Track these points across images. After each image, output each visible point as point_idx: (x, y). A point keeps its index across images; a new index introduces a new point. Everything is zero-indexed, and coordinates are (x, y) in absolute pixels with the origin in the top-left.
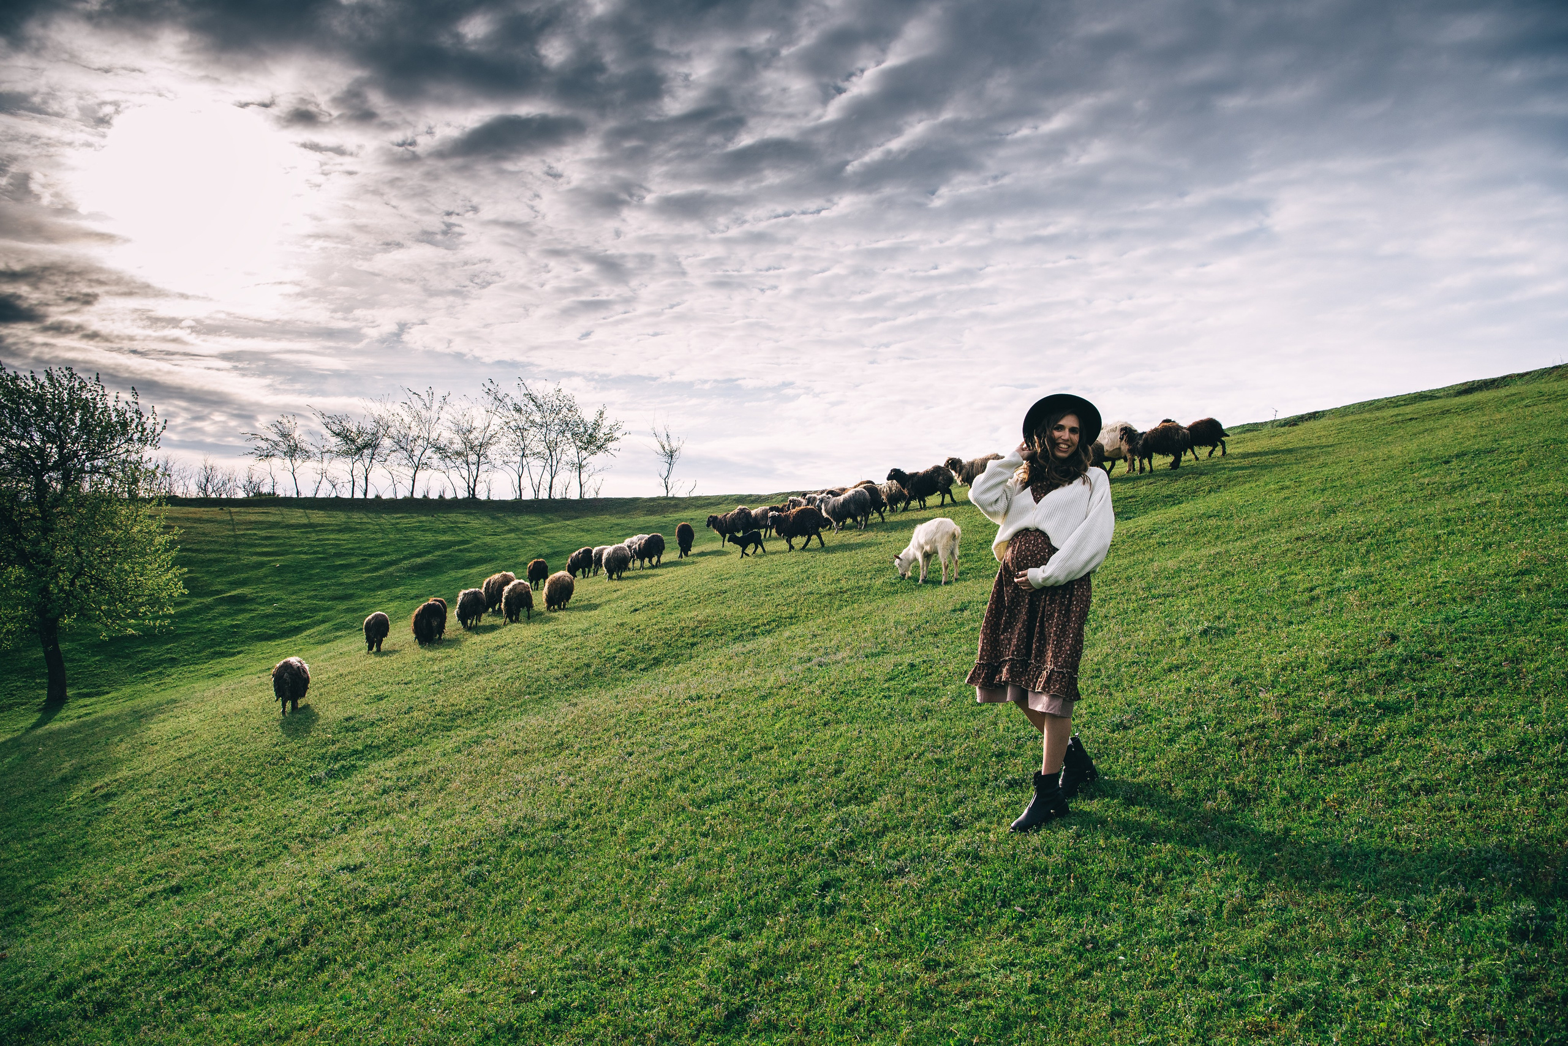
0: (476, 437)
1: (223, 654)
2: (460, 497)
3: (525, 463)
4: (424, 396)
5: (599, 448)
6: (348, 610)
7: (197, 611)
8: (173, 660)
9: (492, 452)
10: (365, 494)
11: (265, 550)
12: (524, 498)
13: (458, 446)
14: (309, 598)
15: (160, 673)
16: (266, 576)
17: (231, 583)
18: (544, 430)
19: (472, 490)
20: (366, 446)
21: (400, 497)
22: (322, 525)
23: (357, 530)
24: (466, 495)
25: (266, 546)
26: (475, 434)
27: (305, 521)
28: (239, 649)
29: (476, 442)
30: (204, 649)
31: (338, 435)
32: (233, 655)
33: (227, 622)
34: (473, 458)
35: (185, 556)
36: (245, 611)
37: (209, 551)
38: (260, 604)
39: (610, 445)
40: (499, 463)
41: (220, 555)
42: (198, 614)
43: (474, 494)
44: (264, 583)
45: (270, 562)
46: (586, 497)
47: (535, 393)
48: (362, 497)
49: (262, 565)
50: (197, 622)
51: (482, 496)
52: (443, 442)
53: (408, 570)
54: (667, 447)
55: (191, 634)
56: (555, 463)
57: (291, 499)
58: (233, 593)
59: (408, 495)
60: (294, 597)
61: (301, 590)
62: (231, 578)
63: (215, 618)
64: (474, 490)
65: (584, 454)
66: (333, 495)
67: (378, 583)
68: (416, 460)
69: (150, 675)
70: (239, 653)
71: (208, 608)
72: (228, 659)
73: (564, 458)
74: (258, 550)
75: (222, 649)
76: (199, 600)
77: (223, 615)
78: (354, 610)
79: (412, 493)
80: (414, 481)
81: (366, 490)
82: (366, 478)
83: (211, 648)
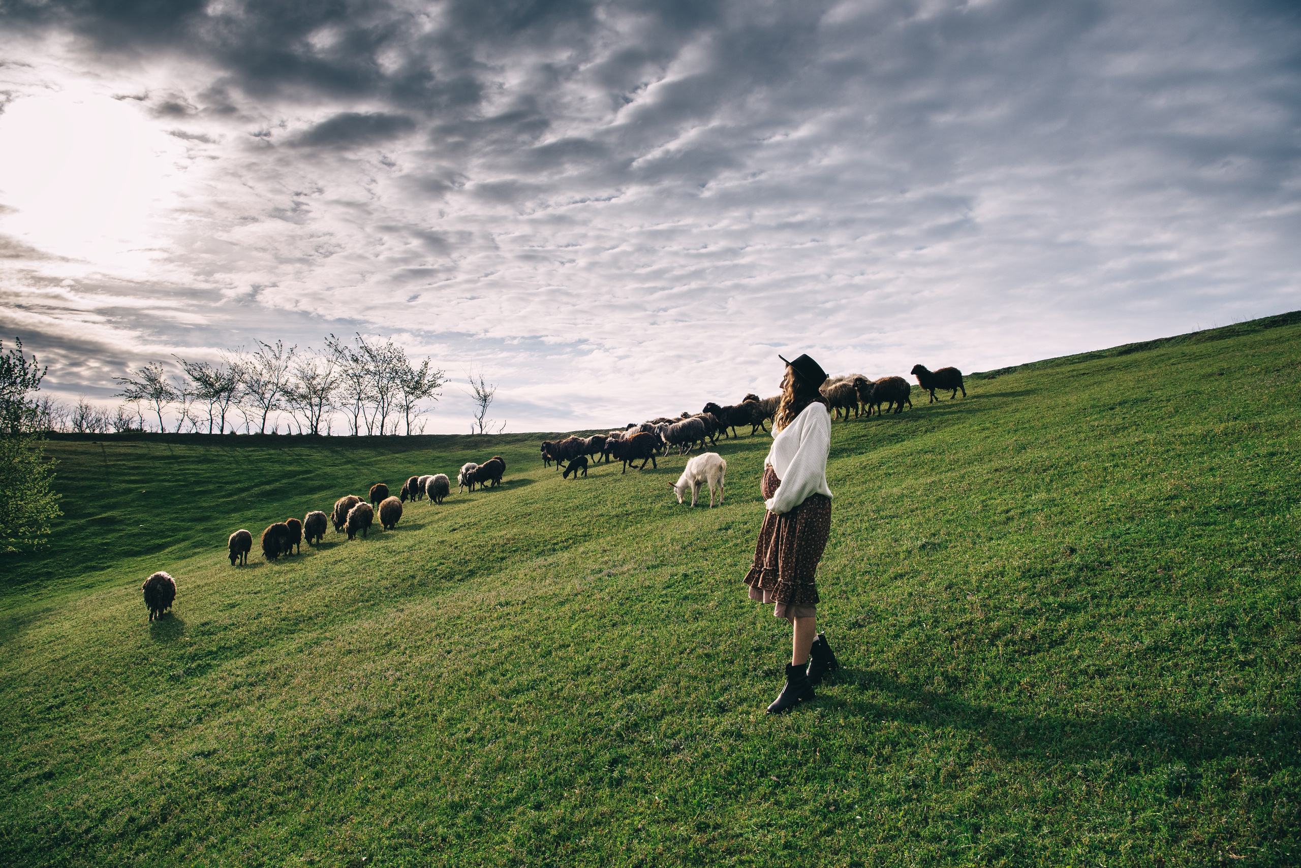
0: (319, 382)
1: (94, 569)
2: (304, 433)
3: (360, 405)
4: (274, 348)
5: (424, 393)
6: (205, 530)
7: (71, 531)
8: (49, 573)
9: (332, 395)
10: (222, 430)
11: (133, 478)
12: (359, 435)
13: (303, 390)
14: (171, 519)
15: (38, 585)
16: (133, 501)
17: (102, 507)
18: (377, 377)
19: (315, 428)
20: (223, 389)
21: (252, 433)
22: (184, 457)
23: (214, 461)
24: (310, 431)
25: (134, 475)
26: (318, 380)
27: (169, 453)
28: (108, 564)
29: (319, 387)
30: (77, 564)
31: (199, 380)
32: (103, 569)
33: (98, 540)
34: (316, 400)
35: (61, 484)
36: (114, 531)
37: (83, 479)
38: (128, 525)
39: (433, 390)
40: (338, 405)
41: (93, 483)
42: (72, 534)
43: (316, 431)
44: (131, 507)
45: (137, 488)
46: (413, 434)
47: (370, 346)
48: (219, 433)
49: (130, 491)
50: (71, 540)
51: (323, 433)
52: (290, 387)
53: (258, 495)
54: (481, 393)
55: (66, 551)
56: (386, 405)
57: (156, 434)
58: (104, 515)
59: (259, 431)
60: (158, 519)
61: (164, 513)
62: (102, 503)
63: (87, 537)
64: (316, 427)
65: (411, 397)
66: (194, 431)
67: (232, 506)
68: (266, 401)
69: (28, 587)
70: (108, 567)
71: (82, 528)
72: (98, 573)
73: (394, 401)
74: (127, 478)
75: (93, 564)
76: (73, 522)
77: (95, 534)
78: (211, 530)
79: (263, 430)
80: (264, 420)
81: (223, 427)
82: (223, 417)
83: (83, 563)
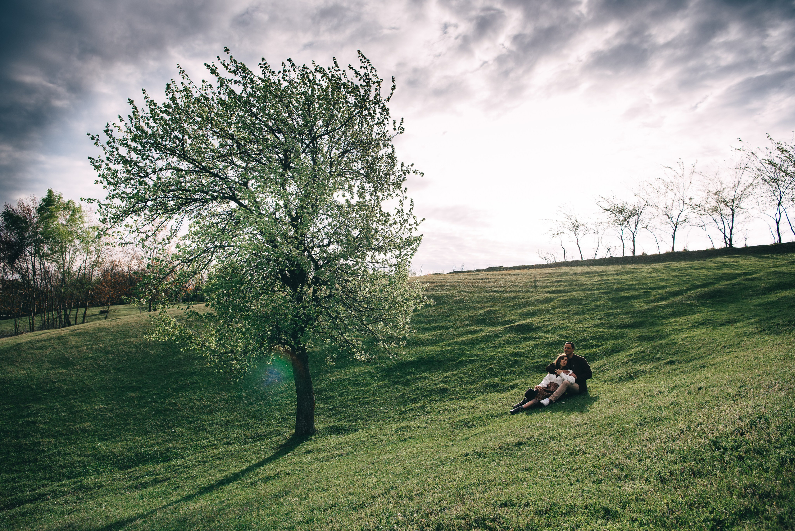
0: (728, 195)
1: (495, 388)
2: (717, 247)
3: (782, 209)
6: (642, 339)
7: (486, 339)
8: (444, 390)
10: (634, 253)
11: (554, 289)
12: (783, 241)
13: (712, 203)
14: (595, 326)
16: (554, 308)
17: (522, 314)
20: (632, 214)
21: (663, 252)
22: (602, 272)
23: (632, 273)
24: (724, 245)
25: (556, 286)
26: (726, 191)
28: (514, 383)
29: (729, 197)
30: (479, 379)
31: (609, 210)
32: (506, 389)
33: (510, 350)
35: (491, 296)
36: (530, 339)
37: (510, 292)
38: (545, 332)
41: (518, 294)
42: (487, 341)
43: (731, 244)
44: (551, 314)
45: (558, 297)
48: (631, 255)
49: (550, 300)
50: (483, 349)
51: (738, 244)
55: (473, 362)
57: (577, 262)
58: (522, 322)
59: (670, 250)
60: (580, 325)
61: (587, 319)
62: (523, 310)
63: (500, 345)
64: (730, 240)
66: (608, 256)
67: (669, 311)
68: (674, 220)
70: (513, 387)
71: (497, 335)
72: (498, 395)
74: (550, 289)
75: (496, 380)
76: (490, 329)
77: (509, 343)
78: (651, 339)
79: (673, 248)
80: (674, 238)
81: (634, 250)
82: (633, 240)
83: (486, 378)
